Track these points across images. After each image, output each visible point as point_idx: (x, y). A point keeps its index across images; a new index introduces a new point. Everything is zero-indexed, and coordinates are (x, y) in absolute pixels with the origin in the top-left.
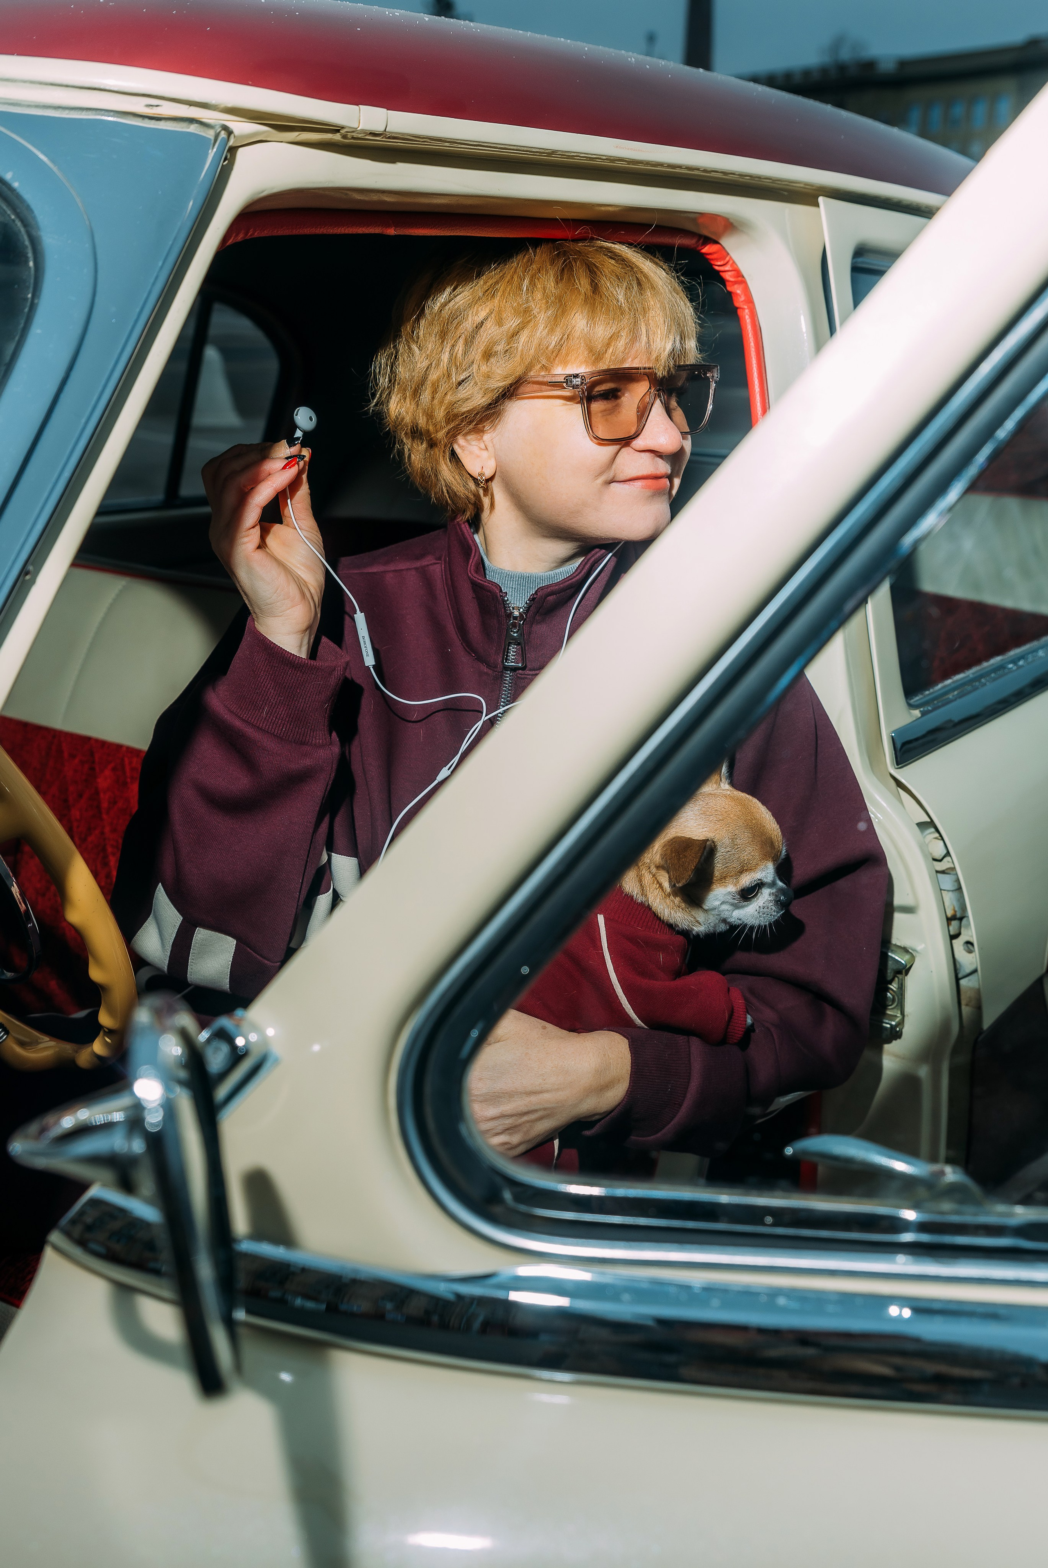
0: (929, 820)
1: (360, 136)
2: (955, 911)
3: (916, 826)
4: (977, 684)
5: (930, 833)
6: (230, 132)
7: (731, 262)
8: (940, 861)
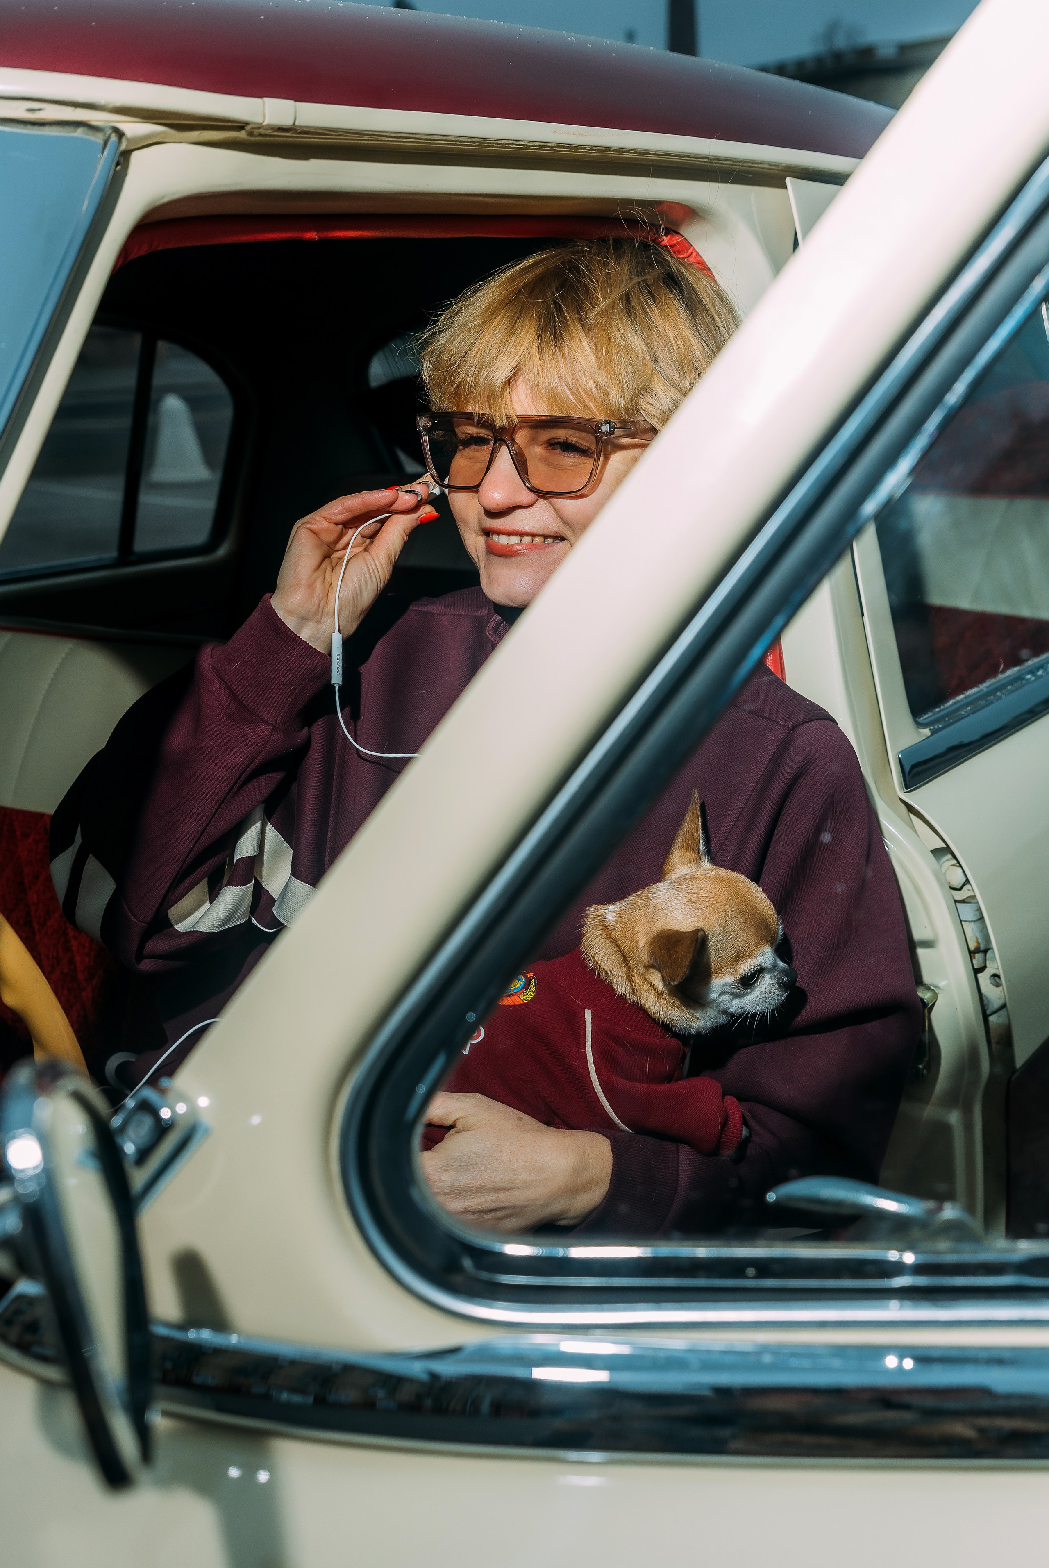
0: (945, 846)
1: (267, 132)
2: (979, 943)
3: (930, 853)
4: (992, 697)
5: (947, 861)
6: (120, 134)
7: (694, 254)
8: (960, 889)
